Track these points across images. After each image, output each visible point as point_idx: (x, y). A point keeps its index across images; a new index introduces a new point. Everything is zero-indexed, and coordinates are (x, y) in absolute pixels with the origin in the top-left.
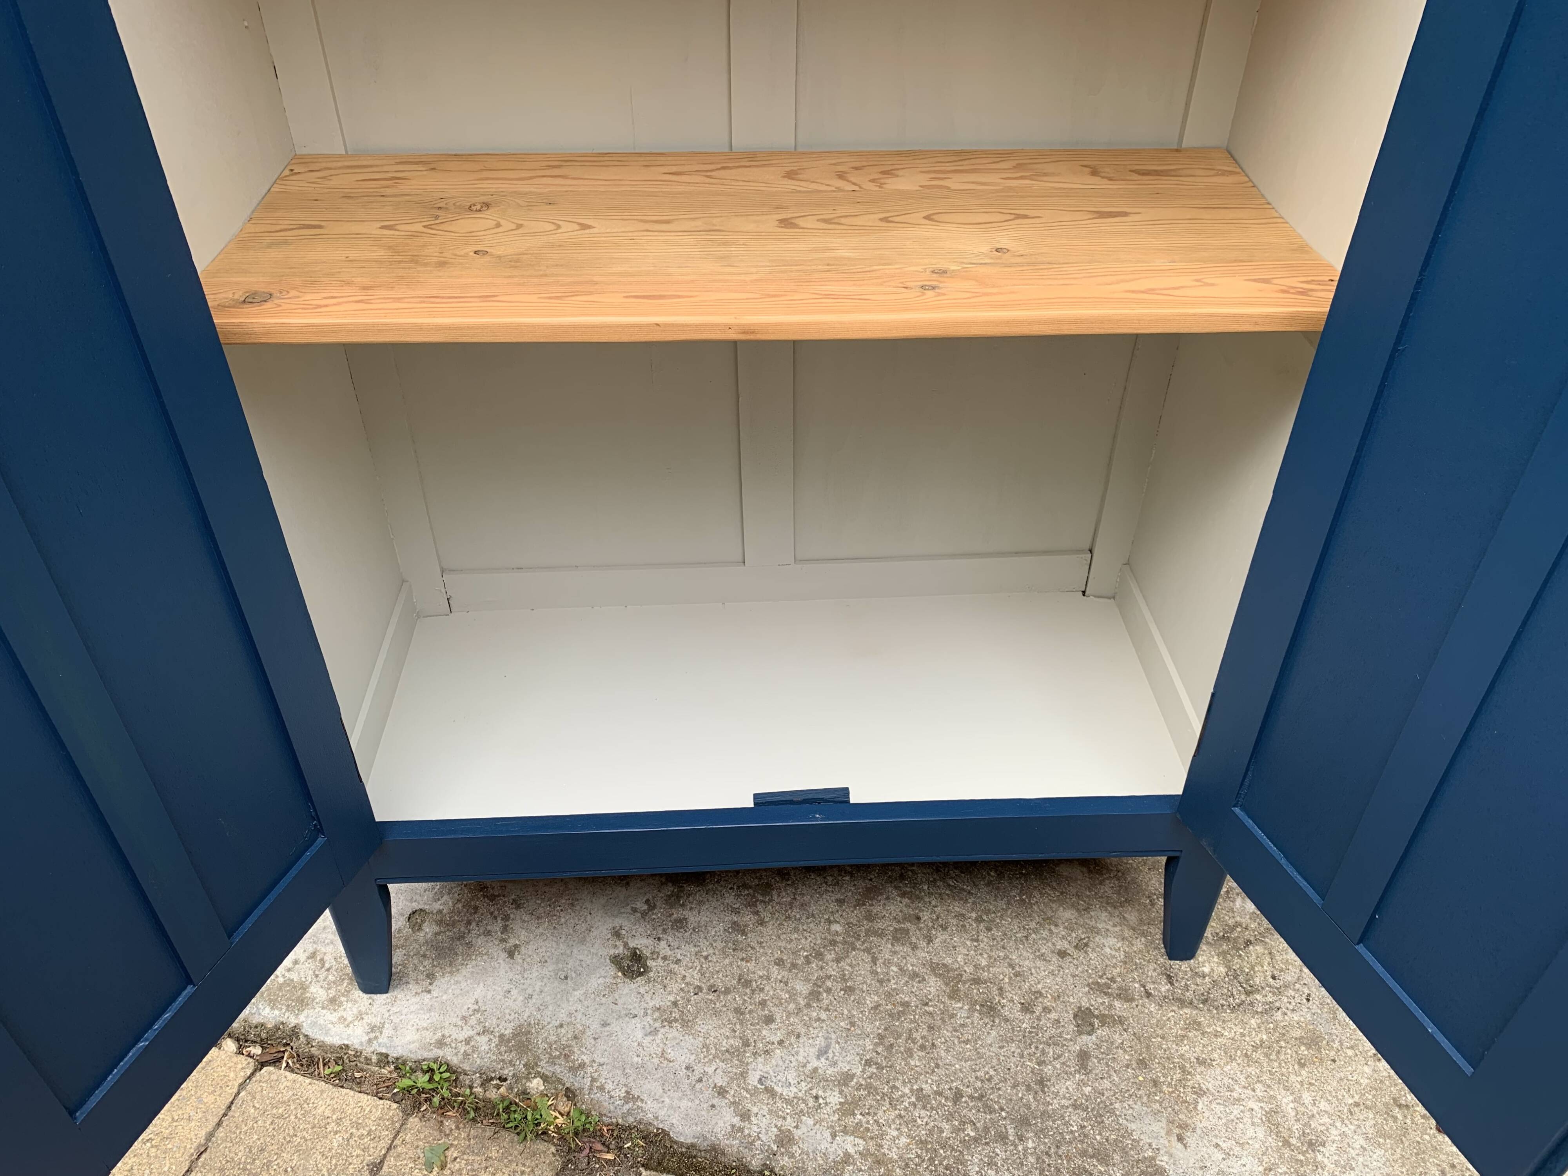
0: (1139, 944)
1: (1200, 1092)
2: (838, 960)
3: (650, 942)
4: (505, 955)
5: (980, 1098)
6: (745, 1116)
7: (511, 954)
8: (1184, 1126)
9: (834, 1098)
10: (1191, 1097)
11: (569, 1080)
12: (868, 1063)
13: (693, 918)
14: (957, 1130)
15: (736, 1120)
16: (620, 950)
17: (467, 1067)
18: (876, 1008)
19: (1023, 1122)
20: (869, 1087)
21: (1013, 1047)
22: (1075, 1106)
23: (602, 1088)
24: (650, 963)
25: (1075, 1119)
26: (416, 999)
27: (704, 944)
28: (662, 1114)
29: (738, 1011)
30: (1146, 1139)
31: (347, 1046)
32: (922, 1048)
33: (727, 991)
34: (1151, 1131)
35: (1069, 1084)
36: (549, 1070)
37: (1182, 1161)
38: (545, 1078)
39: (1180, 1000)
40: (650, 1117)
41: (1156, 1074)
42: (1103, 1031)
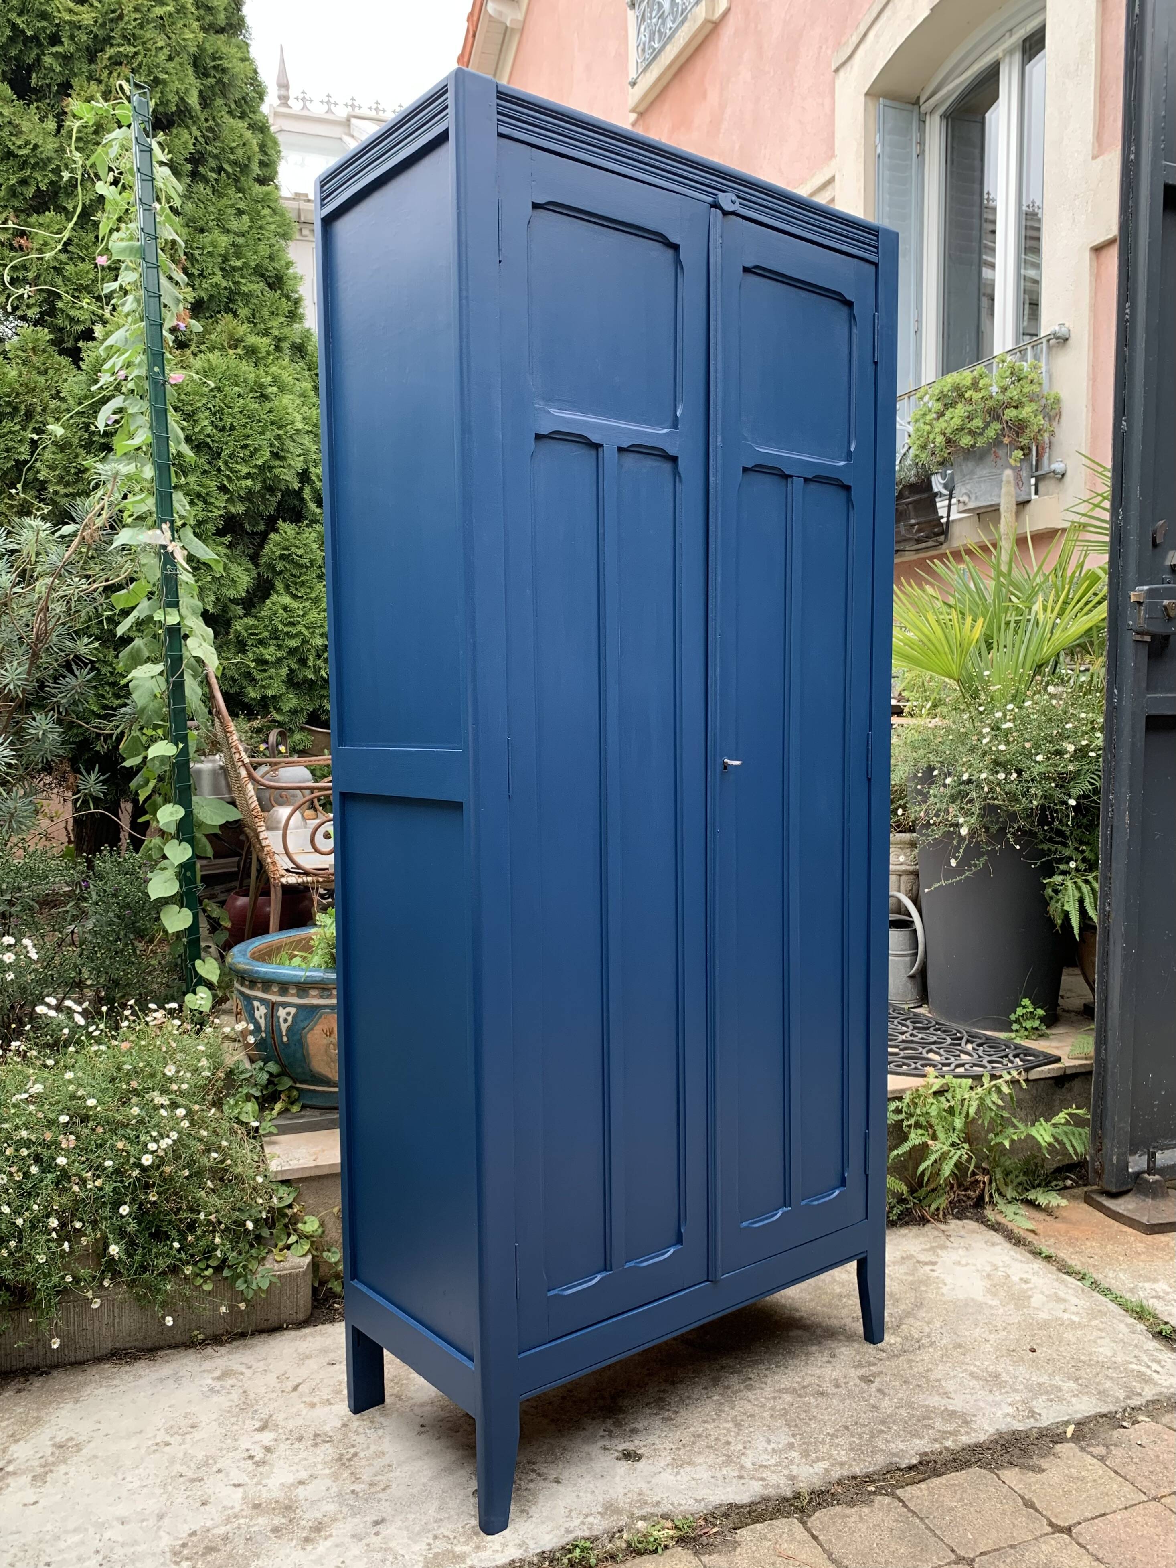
0: (856, 1345)
1: (939, 1380)
2: (732, 1408)
3: (627, 1444)
4: (555, 1485)
5: (856, 1423)
6: (763, 1479)
7: (558, 1482)
8: (945, 1393)
9: (795, 1454)
10: (937, 1384)
11: (659, 1511)
12: (794, 1436)
13: (639, 1426)
14: (861, 1438)
15: (761, 1483)
16: (616, 1454)
17: (596, 1533)
18: (772, 1416)
19: (883, 1422)
20: (804, 1443)
21: (848, 1401)
22: (898, 1408)
23: (680, 1505)
24: (639, 1452)
25: (903, 1411)
26: (527, 1524)
27: (658, 1432)
28: (722, 1497)
29: (708, 1447)
30: (937, 1405)
31: (513, 1561)
32: (810, 1420)
33: (694, 1443)
34: (935, 1401)
35: (886, 1402)
36: (643, 1512)
37: (957, 1404)
38: (644, 1518)
39: (895, 1356)
40: (718, 1502)
41: (915, 1382)
42: (878, 1379)
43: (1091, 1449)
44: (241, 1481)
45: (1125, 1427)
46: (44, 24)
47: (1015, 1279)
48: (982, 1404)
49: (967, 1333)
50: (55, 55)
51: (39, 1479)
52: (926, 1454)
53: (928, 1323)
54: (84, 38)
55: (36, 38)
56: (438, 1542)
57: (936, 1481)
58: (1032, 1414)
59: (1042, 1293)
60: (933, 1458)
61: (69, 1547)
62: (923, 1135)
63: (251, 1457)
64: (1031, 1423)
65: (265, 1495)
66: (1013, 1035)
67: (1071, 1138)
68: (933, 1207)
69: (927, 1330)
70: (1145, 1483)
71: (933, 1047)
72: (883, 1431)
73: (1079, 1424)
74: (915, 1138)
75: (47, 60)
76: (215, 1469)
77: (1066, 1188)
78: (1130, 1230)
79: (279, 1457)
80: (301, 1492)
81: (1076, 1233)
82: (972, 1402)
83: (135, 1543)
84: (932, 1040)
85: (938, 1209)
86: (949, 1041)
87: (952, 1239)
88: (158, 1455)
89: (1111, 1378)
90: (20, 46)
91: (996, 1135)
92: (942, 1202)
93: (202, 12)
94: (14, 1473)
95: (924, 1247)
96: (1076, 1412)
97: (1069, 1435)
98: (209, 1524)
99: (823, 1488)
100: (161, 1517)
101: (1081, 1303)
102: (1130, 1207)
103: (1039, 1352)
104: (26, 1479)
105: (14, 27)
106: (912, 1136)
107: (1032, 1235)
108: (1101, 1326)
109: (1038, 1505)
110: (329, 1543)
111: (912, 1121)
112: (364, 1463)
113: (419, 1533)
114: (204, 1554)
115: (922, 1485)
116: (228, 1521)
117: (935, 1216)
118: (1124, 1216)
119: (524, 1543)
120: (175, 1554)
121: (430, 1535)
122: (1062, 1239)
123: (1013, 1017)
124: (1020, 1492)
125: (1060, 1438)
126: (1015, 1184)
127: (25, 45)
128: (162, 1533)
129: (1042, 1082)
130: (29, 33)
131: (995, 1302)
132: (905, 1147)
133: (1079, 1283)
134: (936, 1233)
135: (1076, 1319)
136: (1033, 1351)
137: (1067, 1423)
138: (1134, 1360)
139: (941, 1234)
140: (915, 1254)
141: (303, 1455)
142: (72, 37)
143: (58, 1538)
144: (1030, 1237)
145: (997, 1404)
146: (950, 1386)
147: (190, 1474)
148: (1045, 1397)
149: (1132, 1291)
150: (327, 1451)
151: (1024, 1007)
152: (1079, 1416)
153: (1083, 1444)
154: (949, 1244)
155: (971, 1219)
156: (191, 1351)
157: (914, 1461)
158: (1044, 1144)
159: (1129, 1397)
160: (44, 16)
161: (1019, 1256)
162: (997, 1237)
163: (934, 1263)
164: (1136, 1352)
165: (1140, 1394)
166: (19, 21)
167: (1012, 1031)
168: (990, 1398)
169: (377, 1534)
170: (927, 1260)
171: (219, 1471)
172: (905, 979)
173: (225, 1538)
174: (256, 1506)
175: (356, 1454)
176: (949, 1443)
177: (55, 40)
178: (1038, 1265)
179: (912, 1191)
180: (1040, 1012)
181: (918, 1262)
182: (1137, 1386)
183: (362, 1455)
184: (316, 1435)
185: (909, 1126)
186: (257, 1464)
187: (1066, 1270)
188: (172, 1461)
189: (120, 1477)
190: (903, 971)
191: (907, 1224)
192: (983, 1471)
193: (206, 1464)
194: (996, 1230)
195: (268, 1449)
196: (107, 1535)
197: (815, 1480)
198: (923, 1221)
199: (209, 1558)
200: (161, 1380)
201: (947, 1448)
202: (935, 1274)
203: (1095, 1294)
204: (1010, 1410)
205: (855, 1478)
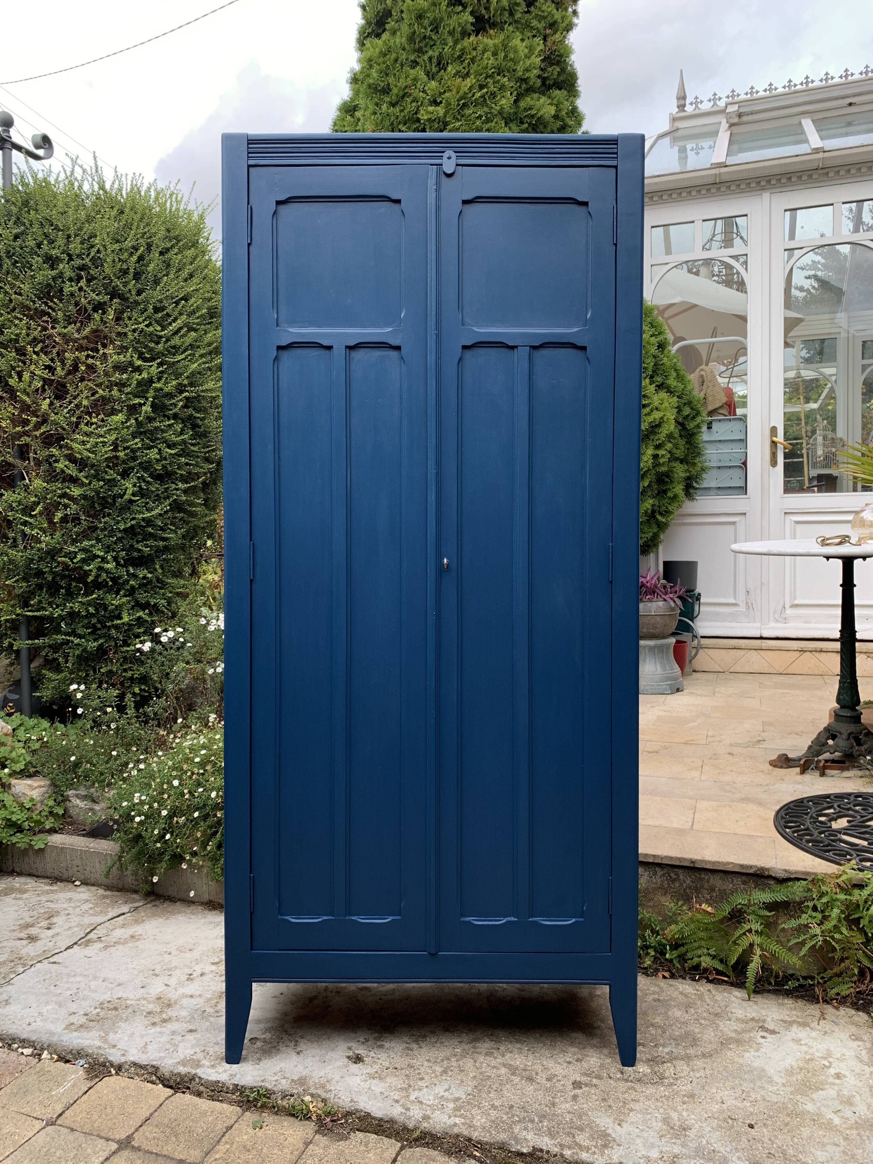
1: (632, 1110)
2: (457, 1061)
3: (366, 1052)
4: (295, 1054)
5: (522, 1108)
6: (408, 1109)
7: (298, 1053)
8: (622, 1121)
9: (451, 1105)
10: (627, 1111)
11: (324, 1095)
12: (469, 1095)
13: (387, 1045)
14: (511, 1118)
15: (403, 1111)
16: (351, 1054)
17: (275, 1089)
18: (475, 1077)
19: (543, 1116)
20: (468, 1102)
21: (541, 1092)
22: (569, 1112)
24: (365, 1059)
25: (568, 1117)
27: (392, 1053)
28: (368, 1107)
29: (407, 1076)
30: (602, 1124)
31: (219, 1082)
32: (496, 1091)
33: (402, 1069)
34: (605, 1122)
35: (567, 1105)
36: (314, 1092)
37: (620, 1131)
38: (312, 1095)
39: (626, 1080)
40: (362, 1108)
41: (611, 1103)
42: (586, 1089)
44: (171, 984)
47: (832, 1071)
48: (639, 1141)
49: (714, 1091)
52: (541, 1150)
53: (693, 1070)
60: (546, 1156)
63: (191, 975)
65: (170, 995)
68: (835, 991)
69: (684, 1074)
72: (533, 1121)
79: (201, 980)
80: (185, 1001)
82: (633, 1136)
83: (95, 991)
85: (836, 995)
87: (822, 1021)
92: (846, 989)
95: (786, 1019)
98: (131, 997)
99: (438, 1134)
100: (119, 985)
103: (756, 1130)
110: (159, 1030)
113: (199, 1045)
114: (110, 1010)
116: (139, 999)
117: (829, 1000)
119: (237, 1075)
120: (101, 1004)
121: (202, 1049)
128: (110, 992)
131: (781, 1080)
134: (817, 1012)
136: (751, 1126)
139: (819, 1015)
140: (769, 1020)
141: (212, 983)
145: (652, 1147)
146: (634, 1118)
147: (157, 971)
154: (814, 1024)
157: (525, 1151)
163: (774, 1033)
168: (653, 1140)
169: (183, 1036)
170: (772, 1028)
171: (170, 975)
173: (127, 1007)
174: (159, 998)
176: (568, 1153)
181: (762, 1027)
186: (188, 979)
188: (160, 962)
191: (796, 996)
193: (170, 969)
195: (202, 974)
196: (92, 983)
197: (438, 1127)
198: (814, 999)
201: (562, 1155)
202: (761, 1041)
205: (470, 1140)
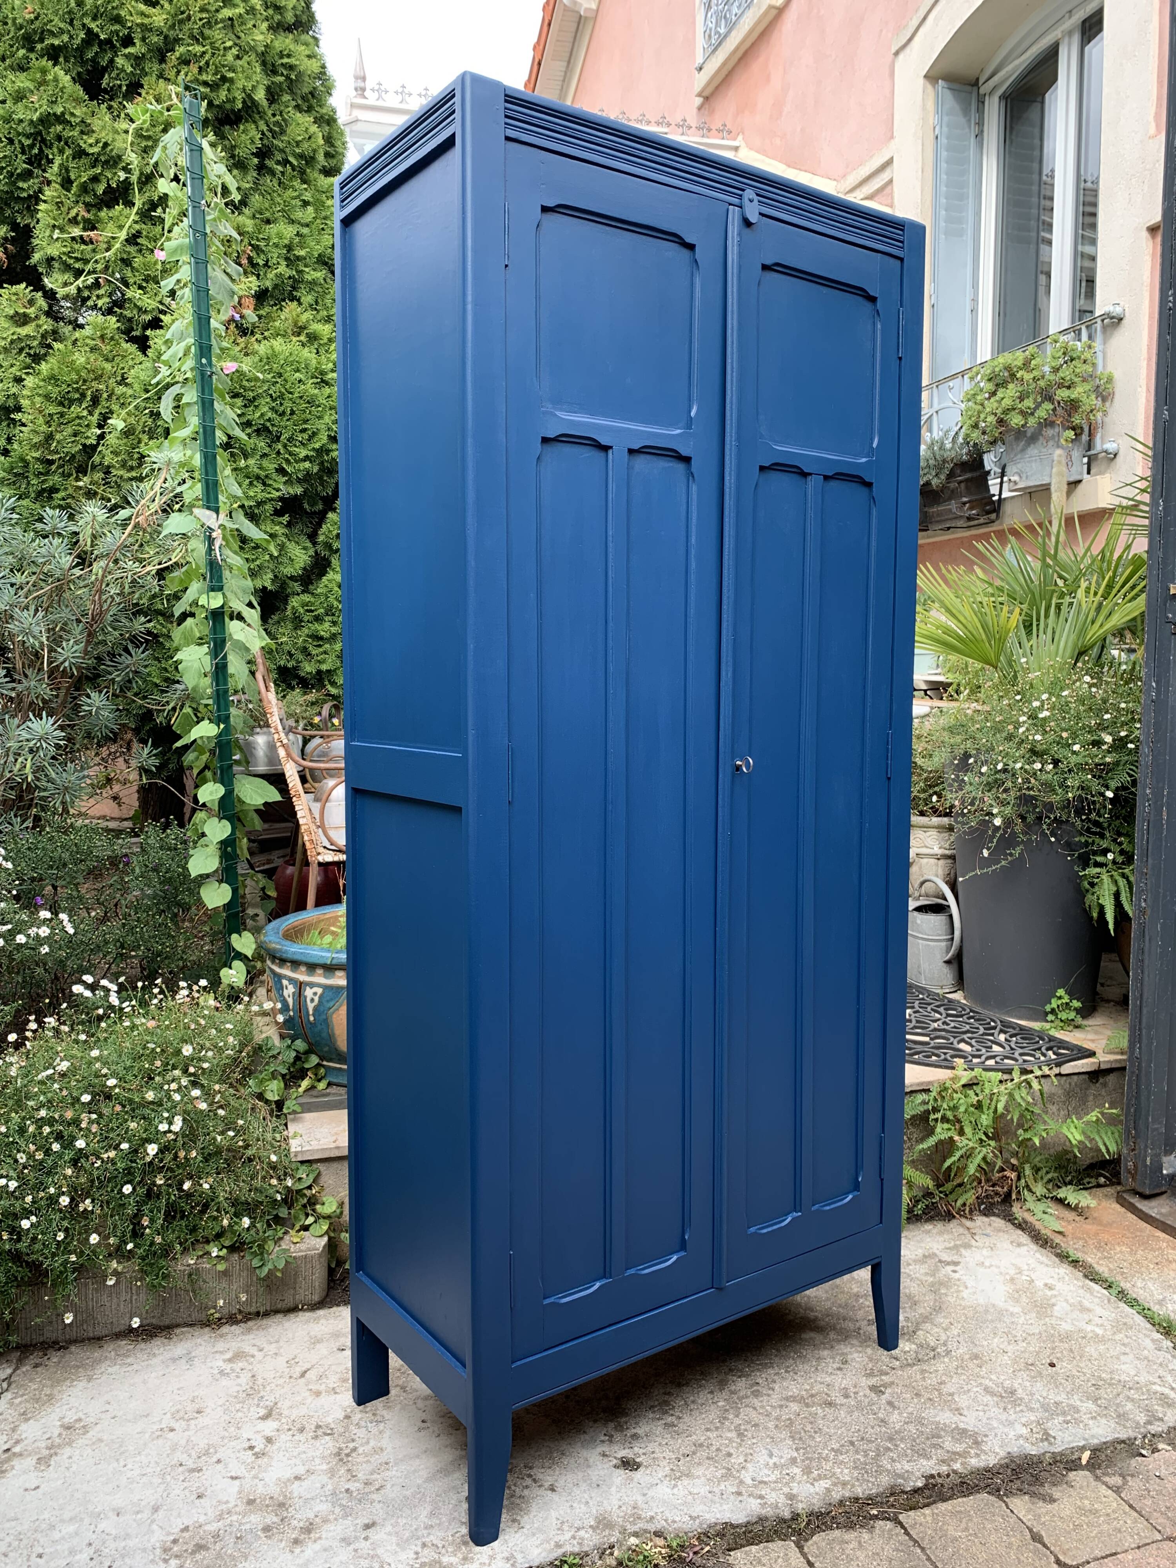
0: (869, 1351)
1: (952, 1395)
2: (737, 1416)
3: (627, 1451)
4: (549, 1492)
5: (863, 1439)
6: (761, 1497)
7: (553, 1490)
8: (957, 1409)
9: (796, 1470)
10: (950, 1398)
11: (652, 1527)
12: (797, 1449)
13: (640, 1431)
14: (866, 1456)
15: (759, 1501)
16: (615, 1462)
17: (586, 1549)
18: (777, 1426)
19: (891, 1439)
20: (807, 1458)
21: (856, 1413)
22: (907, 1423)
23: (674, 1522)
24: (638, 1460)
25: (912, 1428)
26: (517, 1536)
27: (659, 1439)
28: (718, 1516)
29: (708, 1458)
30: (947, 1422)
32: (816, 1432)
33: (694, 1453)
34: (945, 1417)
35: (895, 1417)
36: (636, 1528)
37: (969, 1421)
38: (636, 1534)
39: (909, 1365)
40: (713, 1520)
41: (927, 1395)
42: (889, 1391)
43: (1106, 1479)
44: (239, 1474)
45: (1144, 1456)
46: (117, 27)
47: (1039, 1284)
48: (995, 1424)
49: (985, 1343)
50: (127, 56)
51: (43, 1461)
52: (932, 1476)
53: (945, 1330)
54: (155, 39)
55: (109, 41)
56: (426, 1551)
57: (942, 1507)
58: (1047, 1437)
59: (1066, 1301)
60: (940, 1481)
61: (63, 1538)
62: (949, 1129)
63: (251, 1448)
64: (1044, 1447)
65: (260, 1490)
66: (1047, 1026)
67: (1104, 1136)
68: (959, 1203)
69: (943, 1337)
70: (1161, 1520)
71: (965, 1036)
72: (889, 1449)
73: (1096, 1451)
74: (942, 1132)
75: (120, 61)
76: (215, 1459)
77: (1099, 1186)
78: (1162, 1235)
79: (279, 1449)
80: (296, 1488)
81: (1105, 1237)
82: (984, 1421)
83: (127, 1536)
84: (964, 1029)
85: (964, 1205)
86: (982, 1031)
87: (977, 1237)
88: (160, 1441)
89: (1133, 1400)
90: (96, 48)
91: (1026, 1130)
92: (970, 1197)
93: (271, 11)
94: (21, 1455)
95: (948, 1245)
96: (1093, 1436)
97: (1084, 1462)
98: (202, 1519)
99: (823, 1510)
100: (156, 1509)
101: (1105, 1313)
102: (1163, 1211)
103: (1058, 1366)
104: (30, 1461)
105: (89, 32)
106: (938, 1130)
107: (1060, 1237)
108: (1126, 1341)
109: (1046, 1540)
110: (317, 1546)
111: (939, 1115)
112: (360, 1459)
113: (407, 1540)
114: (193, 1553)
115: (927, 1511)
116: (220, 1518)
117: (961, 1212)
118: (1157, 1220)
119: (512, 1556)
120: (165, 1550)
121: (419, 1543)
122: (1090, 1242)
123: (1048, 1008)
124: (1029, 1524)
125: (1074, 1465)
126: (1045, 1180)
127: (100, 46)
128: (154, 1527)
129: (1075, 1077)
130: (102, 37)
131: (1017, 1310)
132: (931, 1141)
133: (1105, 1292)
134: (961, 1230)
135: (1099, 1331)
136: (1052, 1365)
137: (1083, 1449)
138: (1158, 1381)
139: (966, 1232)
140: (937, 1252)
141: (302, 1448)
142: (143, 39)
143: (52, 1527)
144: (1058, 1239)
145: (1011, 1424)
146: (962, 1401)
147: (191, 1464)
148: (1061, 1419)
149: (1161, 1303)
150: (328, 1445)
151: (1060, 998)
152: (1096, 1441)
153: (1098, 1472)
154: (973, 1242)
155: (998, 1216)
156: (207, 1329)
157: (920, 1484)
158: (1074, 1142)
159: (1149, 1423)
160: (118, 19)
161: (1044, 1259)
162: (1024, 1238)
163: (956, 1264)
164: (1161, 1372)
165: (1161, 1420)
166: (93, 25)
167: (1047, 1021)
168: (1004, 1417)
169: (366, 1539)
170: (949, 1260)
171: (219, 1461)
172: (941, 964)
173: (216, 1536)
174: (251, 1502)
175: (354, 1449)
176: (957, 1466)
177: (128, 41)
178: (1064, 1270)
179: (938, 1186)
180: (1076, 1004)
181: (940, 1261)
182: (1160, 1411)
183: (360, 1450)
184: (318, 1427)
185: (936, 1120)
186: (257, 1456)
187: (1092, 1276)
188: (174, 1448)
189: (122, 1463)
190: (939, 956)
191: (931, 1219)
192: (991, 1497)
193: (207, 1453)
194: (1023, 1230)
195: (269, 1440)
196: (102, 1526)
197: (815, 1501)
198: (949, 1216)
199: (198, 1557)
200: (174, 1360)
201: (955, 1472)
202: (956, 1276)
203: (1122, 1305)
204: (1024, 1431)
205: (857, 1499)
